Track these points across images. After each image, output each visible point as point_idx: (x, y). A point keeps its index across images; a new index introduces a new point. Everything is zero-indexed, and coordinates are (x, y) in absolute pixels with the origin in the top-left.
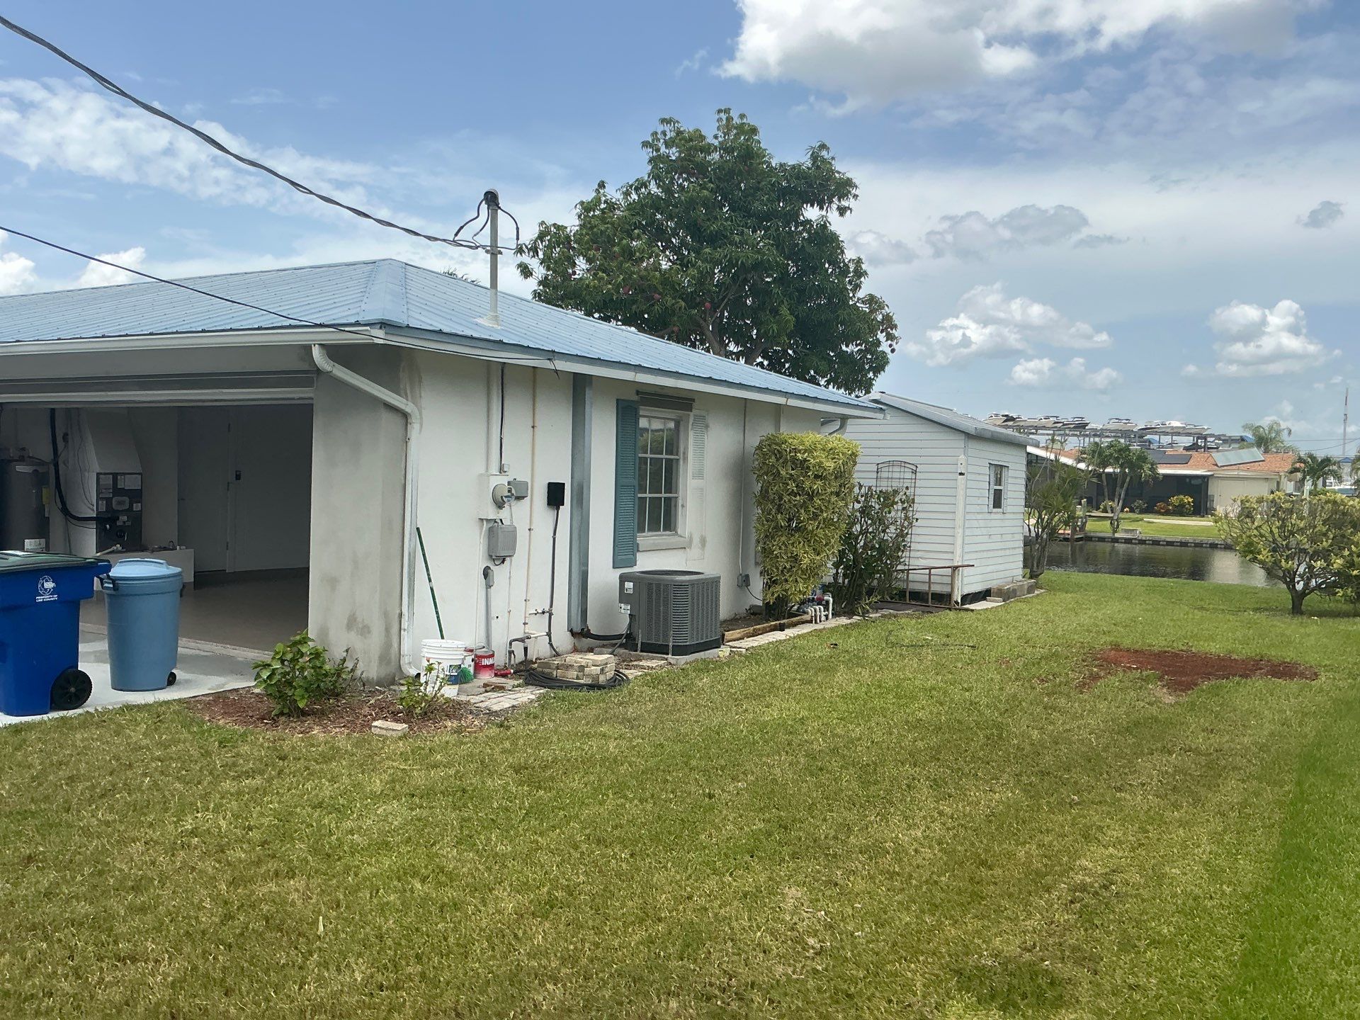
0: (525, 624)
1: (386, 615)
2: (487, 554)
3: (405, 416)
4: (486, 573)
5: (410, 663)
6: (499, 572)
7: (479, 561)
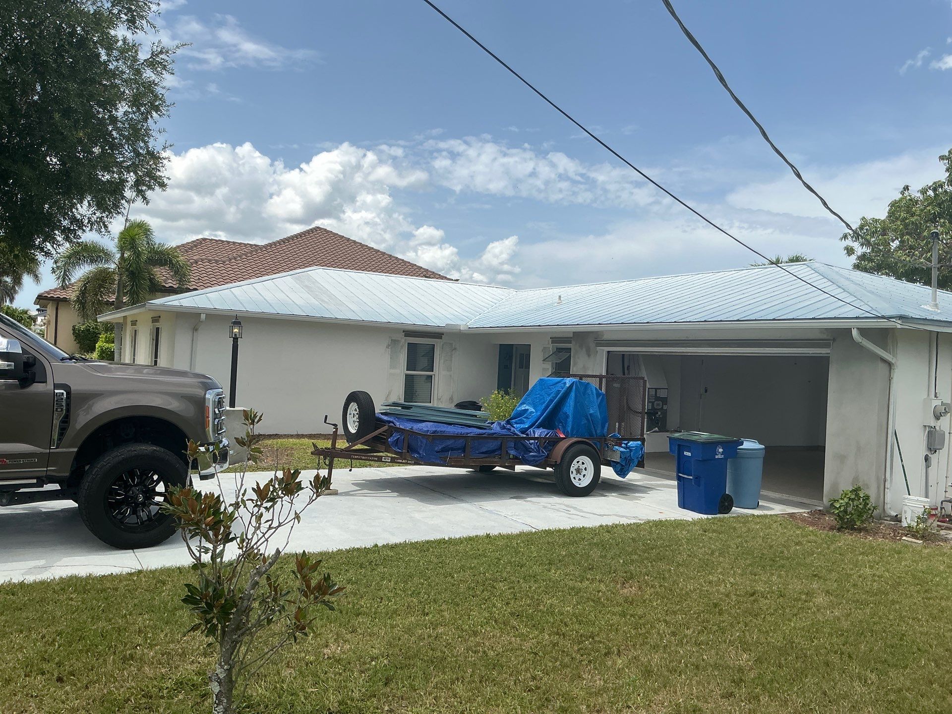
0: (945, 492)
1: (878, 478)
2: (926, 448)
3: (890, 365)
4: (927, 459)
5: (890, 508)
6: (934, 458)
7: (923, 451)
